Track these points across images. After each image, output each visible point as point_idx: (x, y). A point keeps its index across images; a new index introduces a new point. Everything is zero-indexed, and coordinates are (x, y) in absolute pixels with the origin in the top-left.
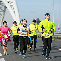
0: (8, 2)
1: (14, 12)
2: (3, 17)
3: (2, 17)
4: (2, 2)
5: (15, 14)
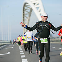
0: (34, 4)
1: (41, 14)
2: (29, 20)
3: (27, 20)
4: (27, 3)
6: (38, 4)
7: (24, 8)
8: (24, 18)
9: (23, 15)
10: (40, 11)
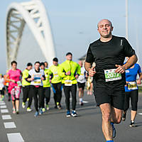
0: (30, 11)
1: (42, 32)
2: (19, 44)
3: (16, 43)
4: (15, 10)
5: (44, 37)
6: (37, 12)
7: (8, 20)
8: (8, 38)
9: (7, 33)
10: (41, 25)
